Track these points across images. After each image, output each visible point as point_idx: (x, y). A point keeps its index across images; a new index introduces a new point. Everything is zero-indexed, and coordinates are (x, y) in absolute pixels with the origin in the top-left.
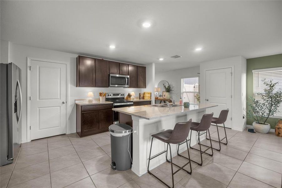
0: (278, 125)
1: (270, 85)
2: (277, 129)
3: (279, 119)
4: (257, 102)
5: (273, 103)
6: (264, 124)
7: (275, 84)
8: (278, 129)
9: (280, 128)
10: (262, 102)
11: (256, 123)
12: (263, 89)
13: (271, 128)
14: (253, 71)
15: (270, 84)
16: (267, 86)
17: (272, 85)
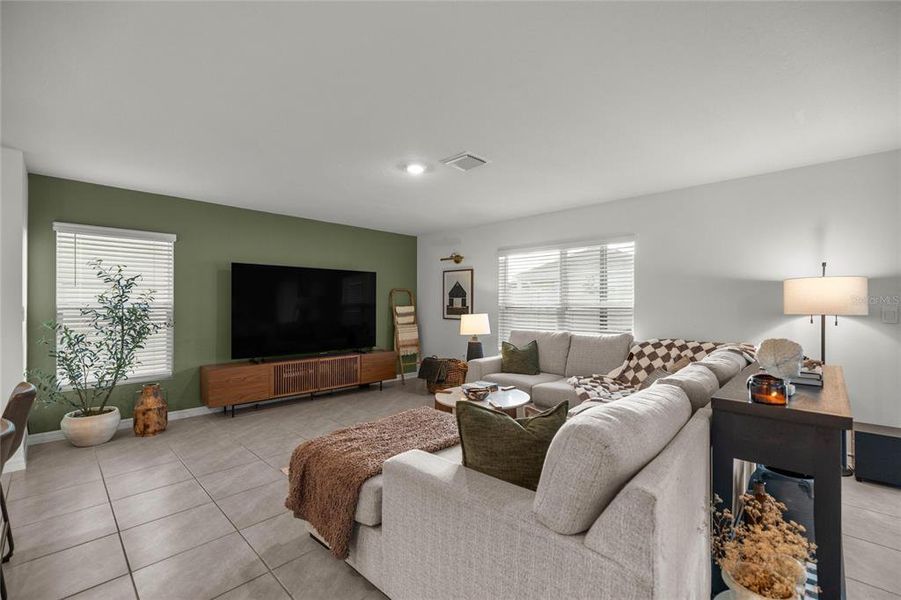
0: (142, 403)
1: (118, 281)
2: (140, 416)
3: (143, 383)
4: (79, 339)
5: (126, 337)
6: (101, 412)
7: (133, 279)
8: (144, 414)
9: (150, 410)
10: (93, 338)
11: (76, 415)
12: (93, 295)
13: (122, 419)
14: (56, 224)
15: (118, 277)
16: (106, 286)
17: (123, 282)
